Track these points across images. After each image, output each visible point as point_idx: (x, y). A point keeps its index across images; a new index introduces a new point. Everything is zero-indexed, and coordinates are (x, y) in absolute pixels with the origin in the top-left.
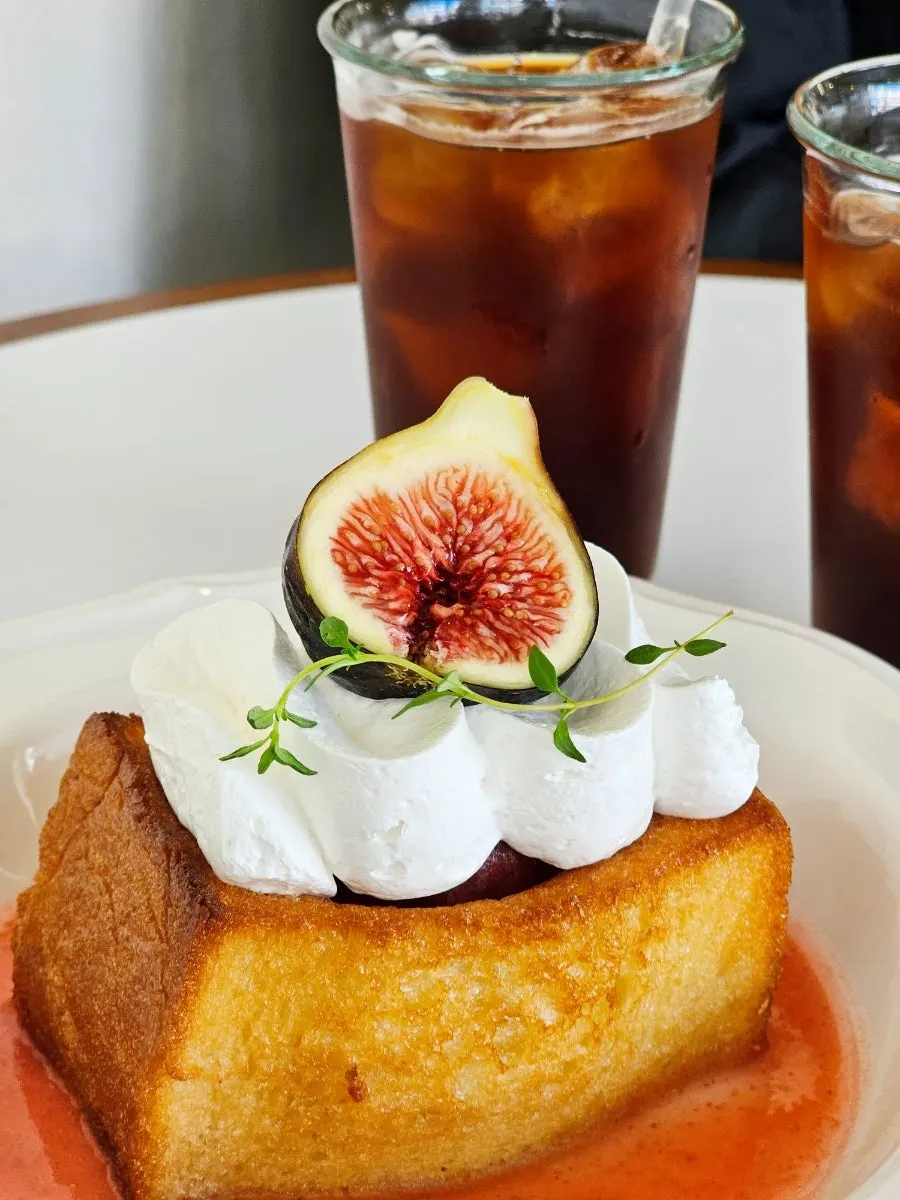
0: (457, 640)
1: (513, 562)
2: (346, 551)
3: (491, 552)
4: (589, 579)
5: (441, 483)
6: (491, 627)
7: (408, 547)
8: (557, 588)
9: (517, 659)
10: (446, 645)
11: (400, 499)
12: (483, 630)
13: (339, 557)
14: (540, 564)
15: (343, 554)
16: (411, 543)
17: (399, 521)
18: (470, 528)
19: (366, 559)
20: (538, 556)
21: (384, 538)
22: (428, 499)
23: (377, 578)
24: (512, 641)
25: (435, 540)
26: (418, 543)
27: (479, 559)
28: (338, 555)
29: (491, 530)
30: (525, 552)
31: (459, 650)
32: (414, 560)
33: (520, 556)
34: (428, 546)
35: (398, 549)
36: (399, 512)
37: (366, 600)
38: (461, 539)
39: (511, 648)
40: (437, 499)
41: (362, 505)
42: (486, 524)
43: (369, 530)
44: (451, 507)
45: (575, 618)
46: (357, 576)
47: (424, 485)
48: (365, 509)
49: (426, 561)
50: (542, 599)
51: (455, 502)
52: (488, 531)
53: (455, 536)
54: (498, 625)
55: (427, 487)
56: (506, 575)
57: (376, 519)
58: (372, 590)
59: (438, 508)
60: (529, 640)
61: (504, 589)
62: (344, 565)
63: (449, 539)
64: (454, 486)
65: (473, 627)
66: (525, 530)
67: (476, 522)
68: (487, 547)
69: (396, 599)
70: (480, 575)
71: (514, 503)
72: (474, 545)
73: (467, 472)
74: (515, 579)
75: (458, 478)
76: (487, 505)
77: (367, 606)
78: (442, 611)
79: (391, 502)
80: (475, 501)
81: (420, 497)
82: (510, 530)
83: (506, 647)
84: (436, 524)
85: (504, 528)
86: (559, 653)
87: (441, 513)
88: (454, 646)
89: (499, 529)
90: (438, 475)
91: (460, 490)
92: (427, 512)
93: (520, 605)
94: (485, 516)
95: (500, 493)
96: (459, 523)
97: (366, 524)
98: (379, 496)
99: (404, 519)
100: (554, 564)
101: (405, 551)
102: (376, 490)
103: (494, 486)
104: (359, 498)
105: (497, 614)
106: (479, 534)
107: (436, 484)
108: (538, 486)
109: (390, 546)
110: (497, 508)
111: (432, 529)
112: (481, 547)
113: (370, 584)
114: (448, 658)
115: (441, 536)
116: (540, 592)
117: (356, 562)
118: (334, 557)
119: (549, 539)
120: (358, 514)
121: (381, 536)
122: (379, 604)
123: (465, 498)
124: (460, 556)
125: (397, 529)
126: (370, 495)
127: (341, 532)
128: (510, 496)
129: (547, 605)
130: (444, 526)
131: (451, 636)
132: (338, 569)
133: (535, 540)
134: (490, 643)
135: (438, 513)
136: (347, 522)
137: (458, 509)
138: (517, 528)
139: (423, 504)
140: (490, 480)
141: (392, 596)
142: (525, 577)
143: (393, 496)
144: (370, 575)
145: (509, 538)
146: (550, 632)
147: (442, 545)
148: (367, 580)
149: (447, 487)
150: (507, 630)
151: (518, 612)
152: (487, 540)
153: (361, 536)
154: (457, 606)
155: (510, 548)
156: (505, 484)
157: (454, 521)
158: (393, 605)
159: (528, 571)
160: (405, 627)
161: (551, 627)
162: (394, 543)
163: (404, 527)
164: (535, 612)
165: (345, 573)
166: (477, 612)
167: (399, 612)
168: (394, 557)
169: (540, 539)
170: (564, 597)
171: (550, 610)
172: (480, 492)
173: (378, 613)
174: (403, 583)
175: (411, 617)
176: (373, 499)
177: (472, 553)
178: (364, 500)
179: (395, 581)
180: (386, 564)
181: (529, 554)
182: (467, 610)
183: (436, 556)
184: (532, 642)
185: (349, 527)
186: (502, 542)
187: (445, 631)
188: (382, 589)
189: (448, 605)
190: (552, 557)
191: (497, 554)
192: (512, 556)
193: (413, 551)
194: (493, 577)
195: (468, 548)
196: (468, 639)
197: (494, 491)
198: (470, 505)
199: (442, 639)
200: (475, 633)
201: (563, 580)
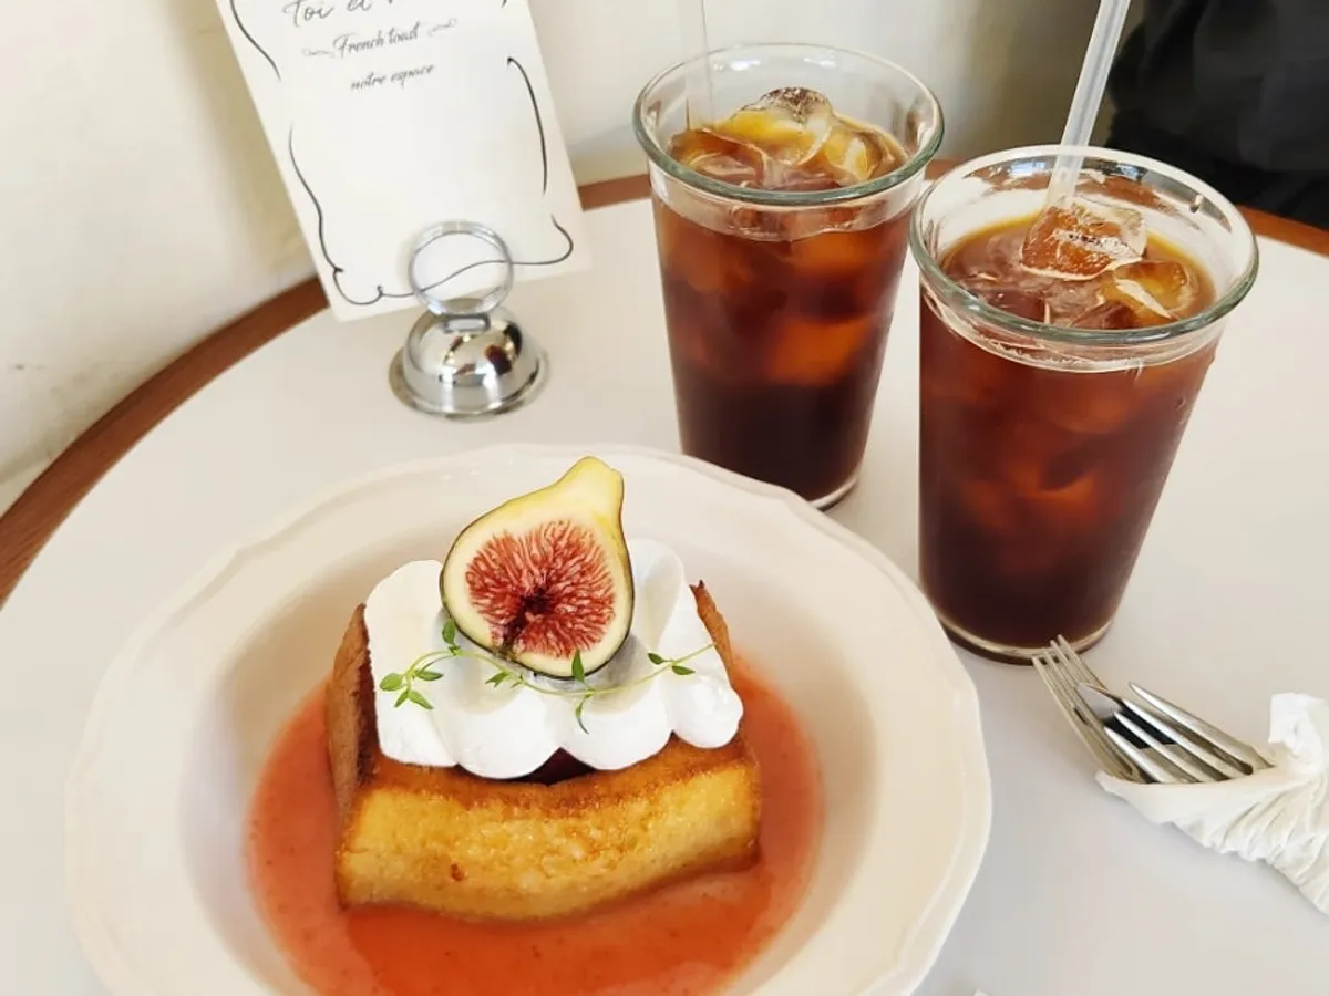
0: (533, 639)
1: (581, 591)
2: (476, 574)
3: (569, 583)
4: (629, 610)
5: (549, 533)
6: (557, 634)
7: (517, 573)
8: (606, 611)
9: (567, 656)
10: (525, 642)
11: (520, 541)
12: (551, 636)
13: (470, 578)
14: (599, 594)
15: (473, 576)
16: (520, 571)
17: (516, 556)
18: (560, 565)
19: (487, 580)
20: (599, 588)
21: (503, 567)
22: (538, 541)
23: (492, 592)
24: (569, 642)
25: (536, 571)
26: (525, 572)
27: (561, 586)
28: (470, 576)
29: (574, 567)
30: (590, 585)
31: (532, 647)
32: (520, 582)
33: (587, 587)
34: (532, 572)
35: (511, 574)
36: (517, 549)
37: (481, 608)
38: (553, 571)
39: (566, 649)
40: (544, 542)
41: (493, 542)
42: (571, 563)
43: (494, 560)
44: (551, 549)
45: (613, 632)
46: (478, 591)
47: (538, 530)
48: (496, 547)
49: (527, 585)
50: (594, 618)
51: (554, 547)
52: (571, 567)
53: (549, 569)
54: (562, 632)
55: (541, 532)
56: (574, 599)
57: (499, 553)
58: (487, 601)
59: (543, 549)
60: (577, 644)
61: (570, 609)
62: (472, 583)
63: (545, 572)
64: (557, 534)
65: (544, 633)
66: (595, 569)
67: (566, 560)
68: (568, 579)
69: (502, 608)
70: (557, 598)
71: (594, 550)
72: (560, 576)
73: (570, 523)
74: (580, 603)
75: (561, 528)
76: (575, 549)
77: (481, 612)
78: (530, 617)
79: (514, 542)
80: (569, 546)
81: (534, 539)
82: (585, 569)
83: (562, 647)
84: (539, 558)
85: (582, 567)
86: (593, 656)
87: (544, 552)
88: (530, 643)
89: (578, 567)
90: (550, 524)
91: (561, 537)
92: (535, 551)
93: (579, 620)
94: (573, 556)
95: (586, 541)
96: (554, 560)
97: (493, 557)
98: (506, 538)
99: (519, 554)
100: (609, 593)
101: (515, 576)
102: (505, 532)
103: (583, 537)
104: (492, 538)
105: (563, 625)
106: (564, 568)
107: (546, 531)
108: (613, 537)
109: (507, 572)
110: (581, 552)
111: (535, 563)
112: (564, 578)
113: (487, 597)
114: (524, 651)
115: (540, 568)
116: (593, 613)
117: (481, 582)
118: (467, 578)
119: (609, 576)
120: (490, 550)
121: (501, 565)
122: (490, 611)
123: (562, 543)
124: (549, 582)
125: (514, 561)
126: (500, 536)
127: (476, 559)
128: (592, 544)
129: (597, 621)
130: (543, 562)
131: (530, 636)
132: (468, 586)
133: (601, 576)
134: (553, 644)
135: (542, 553)
136: (482, 555)
137: (555, 551)
138: (591, 567)
139: (534, 545)
140: (583, 531)
141: (500, 605)
142: (586, 602)
143: (516, 539)
144: (488, 591)
145: (583, 574)
146: (593, 641)
147: (539, 575)
148: (485, 594)
149: (552, 535)
150: (567, 636)
151: (576, 625)
153: (487, 564)
154: (539, 616)
155: (582, 581)
156: (591, 536)
157: (550, 559)
158: (498, 612)
159: (589, 598)
160: (505, 626)
161: (594, 637)
162: (509, 570)
163: (518, 561)
164: (587, 626)
165: (473, 589)
166: (551, 622)
167: (501, 617)
168: (507, 580)
169: (604, 576)
170: (609, 618)
171: (597, 625)
172: (573, 540)
173: (488, 616)
174: (509, 597)
175: (511, 619)
176: (503, 540)
177: (559, 581)
178: (494, 537)
179: (504, 595)
180: (500, 584)
181: (594, 586)
182: (544, 619)
183: (534, 581)
184: (579, 647)
185: (482, 558)
186: (578, 576)
187: (528, 631)
188: (494, 601)
189: (535, 614)
190: (608, 590)
191: (572, 584)
192: (581, 586)
193: (520, 576)
194: (566, 600)
195: (555, 578)
196: (540, 640)
197: (582, 540)
198: (564, 549)
199: (524, 638)
200: (545, 636)
201: (612, 606)
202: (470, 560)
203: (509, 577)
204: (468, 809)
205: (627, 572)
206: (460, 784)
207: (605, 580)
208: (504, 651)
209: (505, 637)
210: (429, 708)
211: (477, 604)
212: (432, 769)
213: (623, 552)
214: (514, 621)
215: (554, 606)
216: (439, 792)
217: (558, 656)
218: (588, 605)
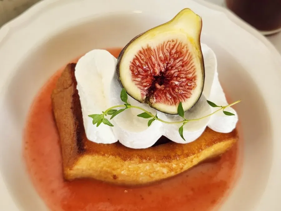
0: (160, 97)
1: (182, 75)
3: (176, 70)
4: (203, 81)
5: (168, 46)
6: (171, 94)
7: (153, 66)
8: (193, 83)
9: (175, 104)
10: (156, 99)
11: (154, 50)
12: (168, 95)
13: (132, 68)
14: (190, 76)
15: (133, 67)
16: (154, 65)
17: (152, 57)
18: (172, 62)
19: (140, 69)
20: (190, 73)
21: (147, 63)
22: (162, 50)
23: (142, 75)
24: (176, 99)
25: (162, 65)
26: (156, 65)
27: (173, 72)
28: (132, 67)
31: (160, 100)
32: (154, 70)
33: (184, 73)
34: (159, 65)
35: (150, 66)
36: (153, 54)
37: (137, 82)
39: (174, 101)
40: (165, 51)
41: (142, 51)
42: (177, 61)
43: (143, 60)
45: (195, 95)
47: (163, 44)
48: (143, 53)
49: (157, 71)
50: (187, 87)
51: (170, 53)
52: (177, 63)
53: (168, 64)
54: (173, 94)
55: (163, 46)
56: (179, 79)
57: (145, 56)
58: (139, 79)
59: (165, 54)
60: (180, 99)
61: (177, 83)
62: (132, 71)
63: (165, 65)
64: (171, 47)
65: (165, 94)
66: (189, 63)
67: (175, 59)
68: (176, 68)
70: (172, 77)
71: (188, 54)
72: (172, 67)
73: (177, 41)
74: (181, 80)
75: (173, 44)
76: (180, 53)
77: (136, 84)
78: (158, 86)
79: (152, 51)
80: (176, 53)
81: (160, 49)
82: (184, 64)
83: (173, 101)
84: (163, 59)
85: (183, 62)
86: (187, 105)
87: (165, 56)
88: (159, 99)
89: (181, 63)
90: (168, 42)
91: (173, 48)
92: (161, 55)
93: (181, 88)
94: (178, 58)
95: (184, 50)
96: (170, 60)
97: (142, 58)
98: (148, 48)
99: (154, 57)
100: (194, 76)
101: (152, 67)
102: (148, 46)
103: (183, 48)
104: (142, 49)
105: (173, 89)
106: (174, 64)
107: (166, 45)
108: (197, 49)
109: (148, 65)
110: (182, 56)
111: (161, 61)
112: (174, 68)
113: (139, 77)
114: (156, 102)
115: (163, 63)
116: (187, 85)
117: (136, 70)
118: (130, 68)
119: (194, 67)
120: (141, 55)
121: (146, 62)
122: (141, 84)
123: (174, 51)
124: (167, 69)
125: (151, 60)
126: (145, 47)
127: (134, 60)
128: (187, 51)
129: (188, 89)
130: (165, 60)
131: (158, 95)
132: (130, 72)
133: (191, 67)
134: (169, 99)
135: (164, 56)
136: (136, 57)
137: (170, 55)
138: (186, 64)
139: (161, 52)
140: (183, 45)
141: (145, 81)
142: (184, 80)
143: (152, 48)
144: (140, 74)
145: (183, 66)
146: (187, 97)
147: (163, 66)
148: (138, 76)
149: (169, 47)
150: (175, 95)
151: (179, 91)
152: (176, 66)
153: (140, 62)
154: (163, 86)
155: (182, 69)
156: (186, 47)
157: (168, 59)
158: (145, 84)
159: (186, 78)
160: (146, 90)
161: (187, 96)
162: (149, 65)
163: (153, 59)
164: (184, 90)
165: (133, 73)
166: (168, 89)
167: (145, 86)
168: (148, 69)
169: (192, 67)
170: (194, 87)
171: (189, 90)
172: (178, 49)
173: (139, 86)
174: (149, 77)
175: (149, 87)
176: (146, 49)
177: (171, 69)
178: (143, 49)
179: (147, 76)
180: (146, 71)
181: (187, 72)
182: (165, 88)
183: (160, 69)
184: (181, 101)
185: (137, 58)
186: (180, 67)
187: (157, 93)
188: (143, 79)
189: (160, 85)
190: (194, 74)
191: (178, 71)
192: (182, 72)
193: (154, 67)
194: (175, 79)
195: (170, 68)
196: (163, 97)
197: (183, 50)
198: (174, 54)
199: (155, 96)
200: (166, 96)
201: (195, 81)
202: (132, 60)
203: (148, 67)
204: (125, 160)
205: (202, 65)
206: (120, 150)
207: (192, 70)
208: (147, 101)
209: (147, 95)
210: (112, 125)
211: (135, 80)
212: (108, 145)
213: (200, 56)
214: (150, 87)
215: (169, 81)
216: (113, 155)
217: (171, 105)
218: (185, 81)
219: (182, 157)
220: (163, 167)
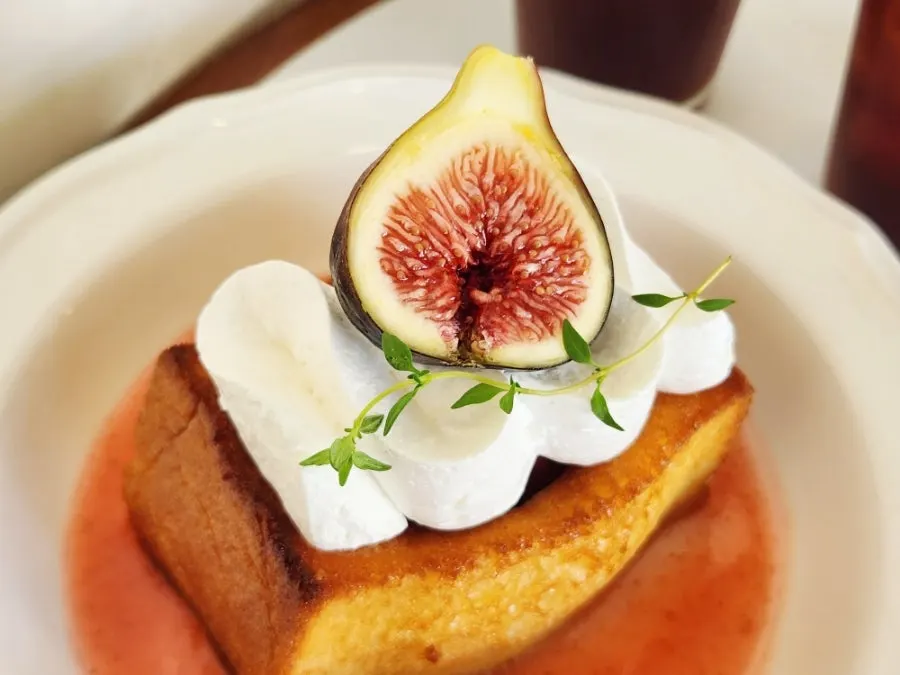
0: (500, 326)
1: (539, 238)
2: (392, 258)
3: (518, 232)
4: (603, 239)
5: (467, 168)
6: (527, 308)
7: (446, 242)
8: (578, 255)
9: (552, 333)
10: (491, 334)
11: (433, 192)
12: (521, 313)
13: (388, 266)
14: (561, 236)
15: (390, 261)
16: (447, 236)
17: (435, 215)
18: (497, 210)
19: (411, 262)
20: (559, 227)
21: (424, 237)
22: (456, 185)
23: (424, 278)
24: (549, 315)
25: (469, 229)
26: (454, 235)
27: (508, 240)
28: (387, 264)
29: (516, 209)
30: (546, 225)
31: (503, 336)
32: (453, 252)
33: (543, 231)
34: (463, 234)
35: (438, 244)
36: (434, 207)
37: (417, 304)
38: (490, 222)
39: (546, 325)
40: (465, 185)
41: (400, 207)
42: (511, 202)
43: (410, 231)
44: (478, 191)
45: (595, 283)
46: (405, 281)
47: (451, 169)
48: (405, 211)
49: (464, 252)
50: (567, 271)
51: (481, 186)
52: (512, 209)
53: (486, 220)
54: (532, 303)
55: (454, 171)
56: (533, 253)
57: (413, 217)
58: (420, 293)
59: (467, 194)
60: (559, 313)
61: (532, 268)
62: (392, 273)
63: (480, 225)
64: (478, 168)
65: (511, 312)
66: (544, 203)
67: (502, 201)
68: (515, 226)
69: (442, 295)
70: (512, 256)
71: (532, 175)
72: (501, 226)
73: (488, 148)
74: (543, 254)
75: (480, 157)
76: (508, 181)
77: (418, 311)
78: (482, 297)
79: (425, 197)
80: (498, 180)
81: (450, 185)
82: (532, 206)
83: (541, 325)
84: (467, 211)
85: (527, 203)
86: (585, 323)
87: (471, 199)
88: (497, 332)
89: (522, 207)
90: (463, 157)
91: (484, 172)
92: (458, 201)
93: (549, 280)
94: (508, 194)
95: (518, 167)
96: (487, 207)
97: (407, 226)
98: (414, 193)
99: (439, 212)
100: (572, 232)
101: (444, 245)
102: (410, 187)
103: (512, 163)
104: (397, 201)
105: (531, 292)
106: (504, 215)
107: (462, 168)
108: (550, 153)
109: (431, 244)
110: (519, 184)
111: (464, 217)
112: (508, 228)
113: (418, 287)
114: (495, 345)
115: (473, 224)
116: (563, 263)
117: (403, 268)
118: (383, 267)
119: (565, 207)
120: (399, 218)
121: (421, 235)
122: (429, 304)
123: (489, 179)
124: (491, 238)
125: (434, 224)
126: (405, 193)
127: (385, 240)
128: (527, 169)
129: (571, 275)
130: (475, 212)
131: (493, 322)
132: (388, 279)
133: (554, 211)
134: (528, 323)
135: (468, 200)
136: (389, 228)
137: (484, 193)
138: (537, 203)
139: (453, 192)
140: (508, 154)
141: (438, 292)
142: (550, 251)
143: (425, 190)
144: (417, 277)
145: (531, 213)
146: (576, 302)
147: (475, 233)
148: (415, 284)
149: (472, 171)
150: (542, 307)
151: (548, 288)
152: (514, 220)
153: (404, 240)
154: (495, 291)
155: (533, 223)
156: (521, 157)
157: (483, 204)
158: (441, 303)
159: (551, 244)
160: (452, 319)
161: (577, 297)
162: (434, 240)
163: (440, 221)
164: (561, 284)
165: (397, 281)
166: (514, 294)
167: (444, 309)
168: (435, 254)
169: (558, 208)
170: (584, 265)
171: (574, 279)
172: (501, 170)
173: (428, 314)
174: (446, 277)
175: (457, 307)
176: (409, 197)
177: (502, 234)
178: (401, 200)
179: (438, 277)
180: (431, 263)
181: (550, 226)
182: (504, 294)
183: (468, 243)
184: (564, 317)
185: (393, 233)
186: (526, 219)
187: (488, 317)
188: (429, 288)
189: (487, 290)
190: (570, 226)
191: (523, 233)
192: (536, 232)
193: (450, 243)
194: (523, 257)
195: (497, 231)
196: (508, 323)
197: (513, 167)
198: (494, 186)
199: (487, 328)
200: (515, 316)
201: (582, 246)
202: (378, 241)
203: (434, 249)
204: (454, 575)
205: (583, 192)
206: (427, 549)
207: (561, 216)
208: (465, 356)
209: (458, 335)
210: (385, 468)
211: (409, 300)
212: (383, 545)
213: (568, 168)
214: (460, 309)
215: (507, 270)
216: (411, 571)
217: (540, 338)
218: (555, 253)
219: (618, 502)
220: (572, 558)
